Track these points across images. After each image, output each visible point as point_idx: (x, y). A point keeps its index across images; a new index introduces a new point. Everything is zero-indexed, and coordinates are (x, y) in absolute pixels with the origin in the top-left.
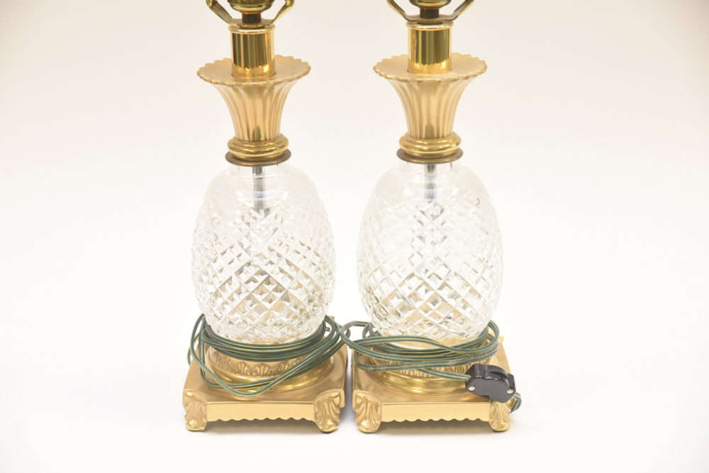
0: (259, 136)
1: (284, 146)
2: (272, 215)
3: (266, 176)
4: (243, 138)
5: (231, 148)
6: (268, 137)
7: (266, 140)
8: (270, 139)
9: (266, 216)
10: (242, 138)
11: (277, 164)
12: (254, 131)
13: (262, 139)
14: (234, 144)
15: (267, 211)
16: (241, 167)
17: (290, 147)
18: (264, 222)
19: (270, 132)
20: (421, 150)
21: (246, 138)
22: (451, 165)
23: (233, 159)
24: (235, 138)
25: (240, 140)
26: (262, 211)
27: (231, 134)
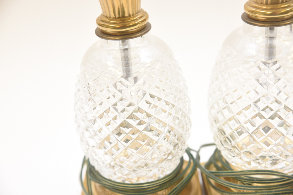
0: (124, 12)
1: (145, 20)
2: (140, 81)
3: (131, 46)
4: (110, 14)
5: (99, 25)
6: (131, 14)
7: (130, 16)
8: (133, 15)
9: (135, 84)
10: (108, 16)
11: (141, 35)
12: (119, 9)
13: (126, 15)
14: (102, 21)
15: (136, 79)
16: (109, 41)
17: (150, 20)
18: (133, 88)
19: (133, 9)
20: (265, 14)
21: (112, 15)
22: (291, 27)
23: (102, 34)
24: (103, 15)
25: (107, 17)
26: (131, 79)
27: (98, 12)
